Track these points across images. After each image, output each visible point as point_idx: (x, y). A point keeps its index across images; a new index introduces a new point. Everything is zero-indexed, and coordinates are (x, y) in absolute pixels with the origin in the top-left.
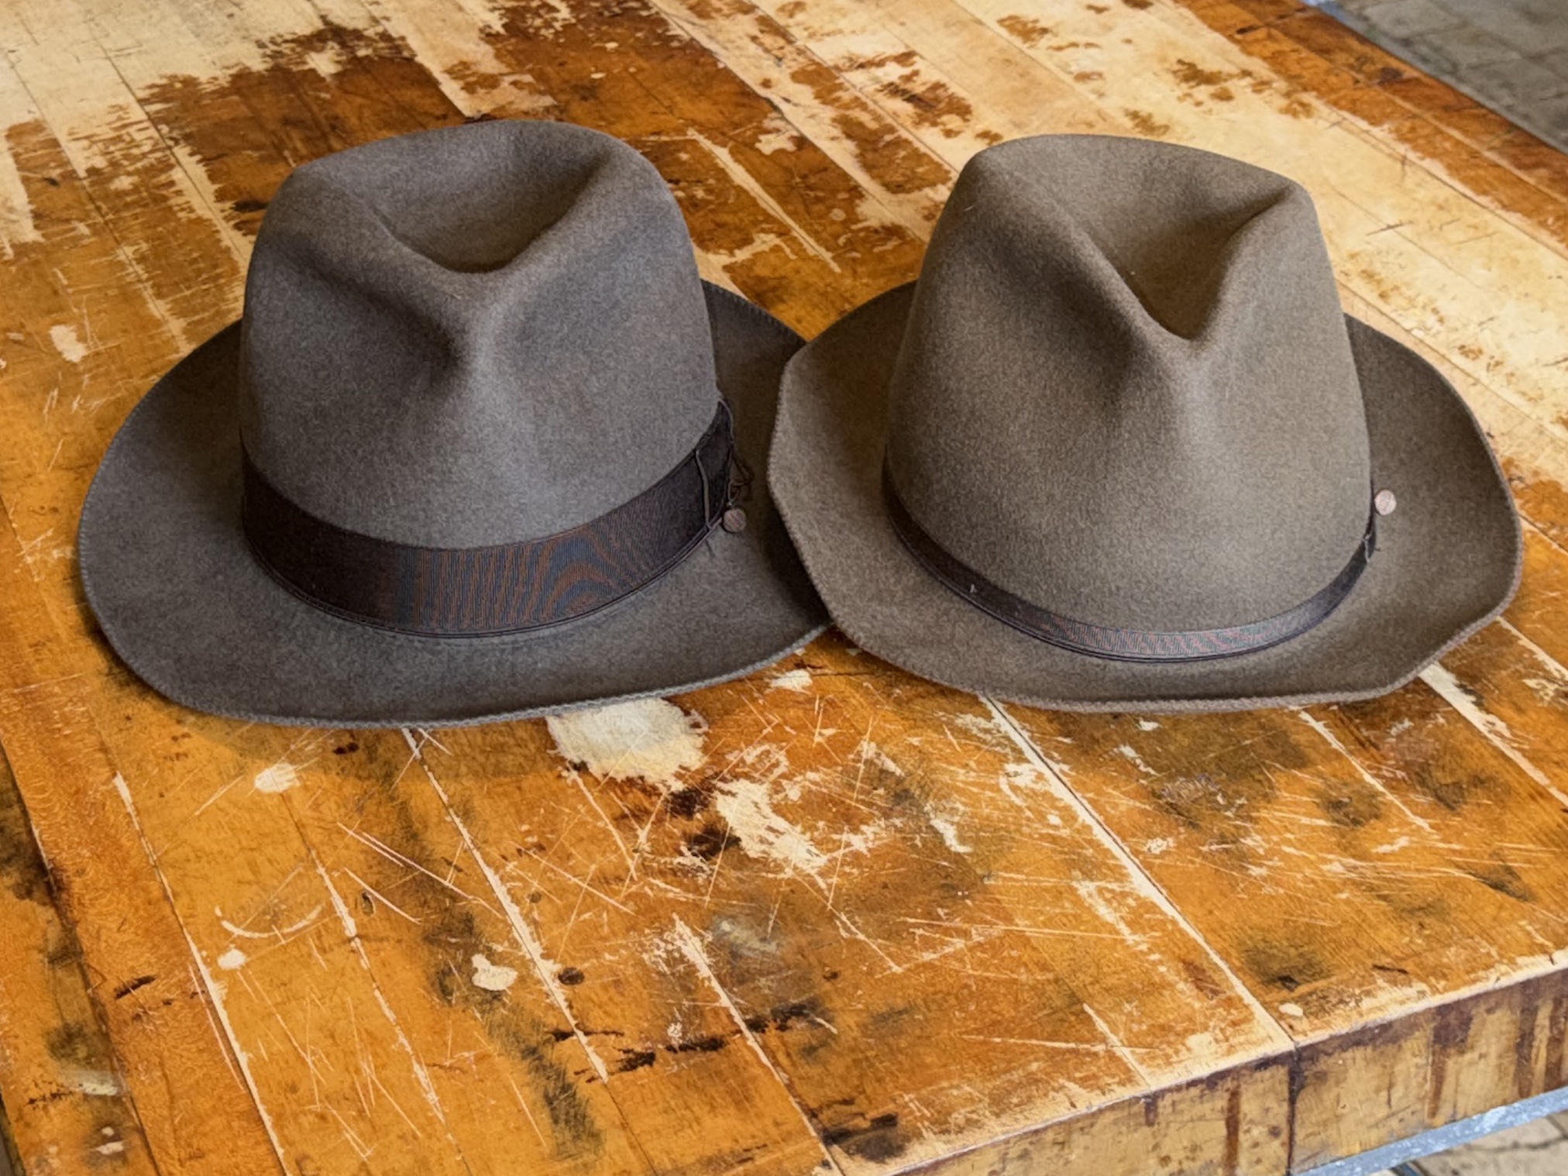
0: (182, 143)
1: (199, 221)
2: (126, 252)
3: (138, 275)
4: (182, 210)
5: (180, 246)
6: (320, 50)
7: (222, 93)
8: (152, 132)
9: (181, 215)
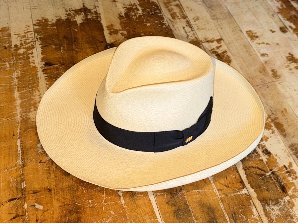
0: (39, 40)
1: (35, 67)
2: (15, 75)
3: (15, 83)
4: (32, 63)
5: (28, 75)
6: (79, 14)
7: (53, 25)
8: (33, 35)
9: (31, 64)
